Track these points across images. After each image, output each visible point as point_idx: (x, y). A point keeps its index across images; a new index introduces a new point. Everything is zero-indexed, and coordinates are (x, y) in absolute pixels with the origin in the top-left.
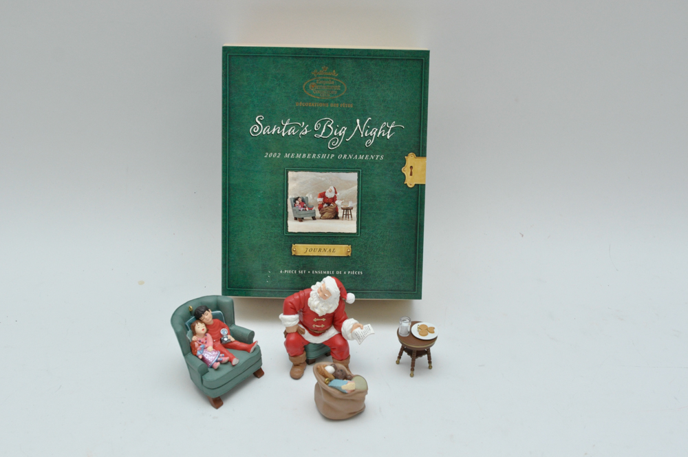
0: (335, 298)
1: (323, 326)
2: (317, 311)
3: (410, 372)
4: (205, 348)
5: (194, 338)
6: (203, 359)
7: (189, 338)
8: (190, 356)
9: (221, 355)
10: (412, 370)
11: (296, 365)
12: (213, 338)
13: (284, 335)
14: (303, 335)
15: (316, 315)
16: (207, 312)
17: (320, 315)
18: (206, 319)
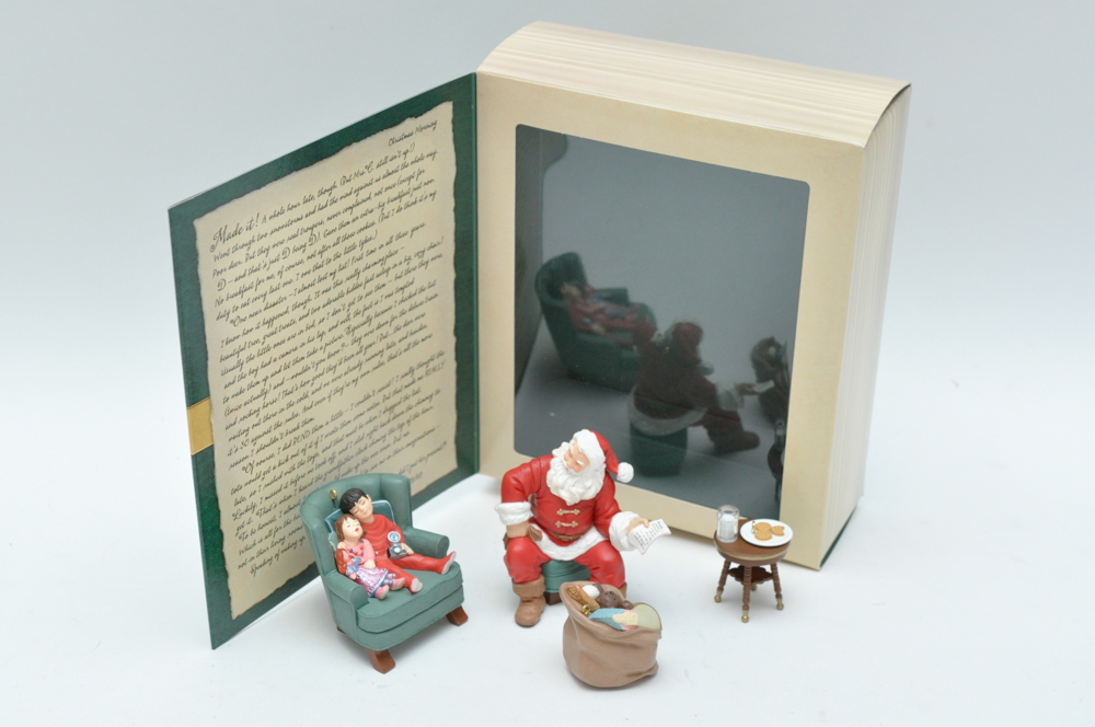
0: (597, 470)
1: (574, 524)
2: (564, 495)
3: (740, 613)
4: (361, 564)
5: (341, 545)
6: (357, 581)
7: (332, 544)
8: (334, 575)
9: (390, 575)
10: (746, 608)
11: (525, 601)
12: (375, 549)
13: (502, 544)
14: (538, 543)
15: (562, 503)
16: (363, 498)
17: (568, 504)
18: (362, 511)
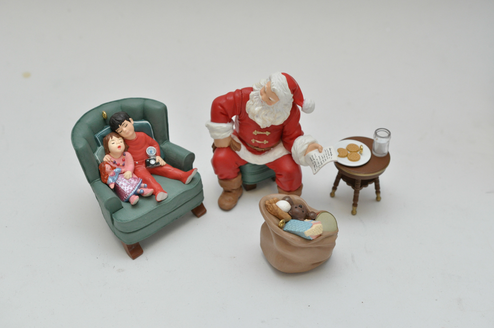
0: (286, 105)
1: (265, 142)
2: (259, 121)
4: (122, 173)
5: (107, 158)
6: (117, 189)
7: (98, 158)
8: (99, 184)
9: (143, 185)
11: (226, 192)
12: (135, 159)
14: (237, 152)
15: (258, 127)
16: (126, 122)
17: (262, 127)
18: (125, 132)
